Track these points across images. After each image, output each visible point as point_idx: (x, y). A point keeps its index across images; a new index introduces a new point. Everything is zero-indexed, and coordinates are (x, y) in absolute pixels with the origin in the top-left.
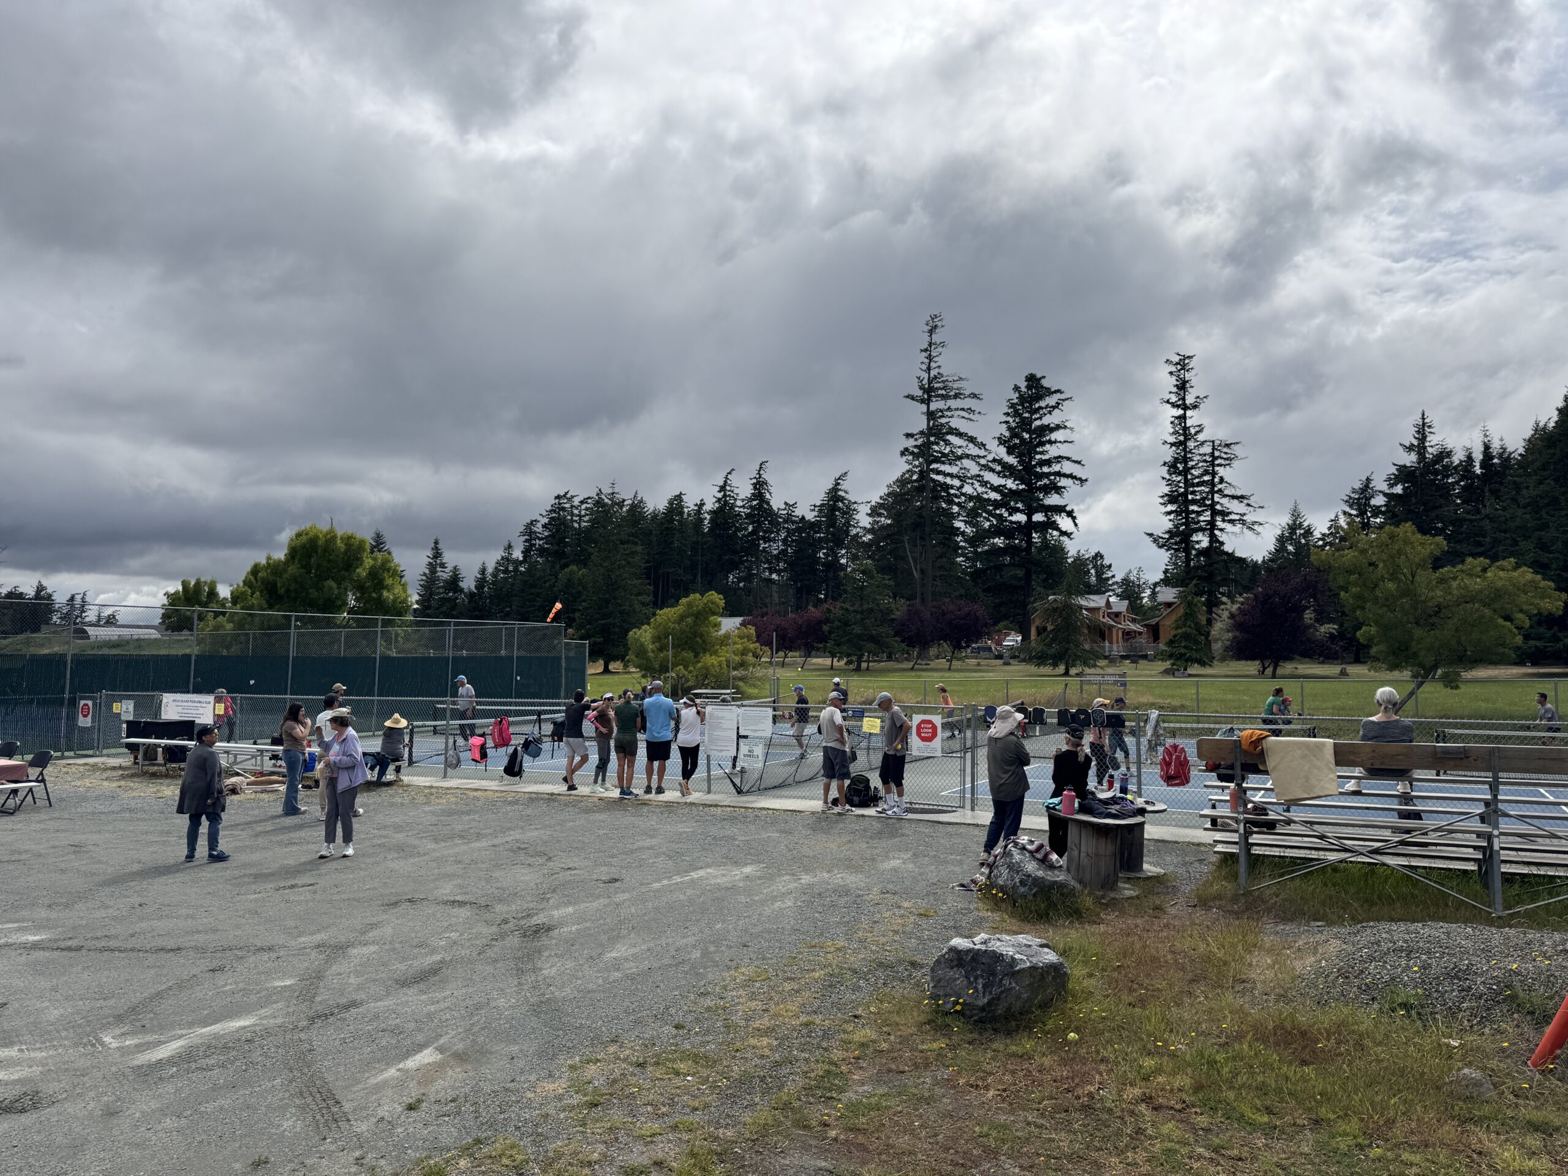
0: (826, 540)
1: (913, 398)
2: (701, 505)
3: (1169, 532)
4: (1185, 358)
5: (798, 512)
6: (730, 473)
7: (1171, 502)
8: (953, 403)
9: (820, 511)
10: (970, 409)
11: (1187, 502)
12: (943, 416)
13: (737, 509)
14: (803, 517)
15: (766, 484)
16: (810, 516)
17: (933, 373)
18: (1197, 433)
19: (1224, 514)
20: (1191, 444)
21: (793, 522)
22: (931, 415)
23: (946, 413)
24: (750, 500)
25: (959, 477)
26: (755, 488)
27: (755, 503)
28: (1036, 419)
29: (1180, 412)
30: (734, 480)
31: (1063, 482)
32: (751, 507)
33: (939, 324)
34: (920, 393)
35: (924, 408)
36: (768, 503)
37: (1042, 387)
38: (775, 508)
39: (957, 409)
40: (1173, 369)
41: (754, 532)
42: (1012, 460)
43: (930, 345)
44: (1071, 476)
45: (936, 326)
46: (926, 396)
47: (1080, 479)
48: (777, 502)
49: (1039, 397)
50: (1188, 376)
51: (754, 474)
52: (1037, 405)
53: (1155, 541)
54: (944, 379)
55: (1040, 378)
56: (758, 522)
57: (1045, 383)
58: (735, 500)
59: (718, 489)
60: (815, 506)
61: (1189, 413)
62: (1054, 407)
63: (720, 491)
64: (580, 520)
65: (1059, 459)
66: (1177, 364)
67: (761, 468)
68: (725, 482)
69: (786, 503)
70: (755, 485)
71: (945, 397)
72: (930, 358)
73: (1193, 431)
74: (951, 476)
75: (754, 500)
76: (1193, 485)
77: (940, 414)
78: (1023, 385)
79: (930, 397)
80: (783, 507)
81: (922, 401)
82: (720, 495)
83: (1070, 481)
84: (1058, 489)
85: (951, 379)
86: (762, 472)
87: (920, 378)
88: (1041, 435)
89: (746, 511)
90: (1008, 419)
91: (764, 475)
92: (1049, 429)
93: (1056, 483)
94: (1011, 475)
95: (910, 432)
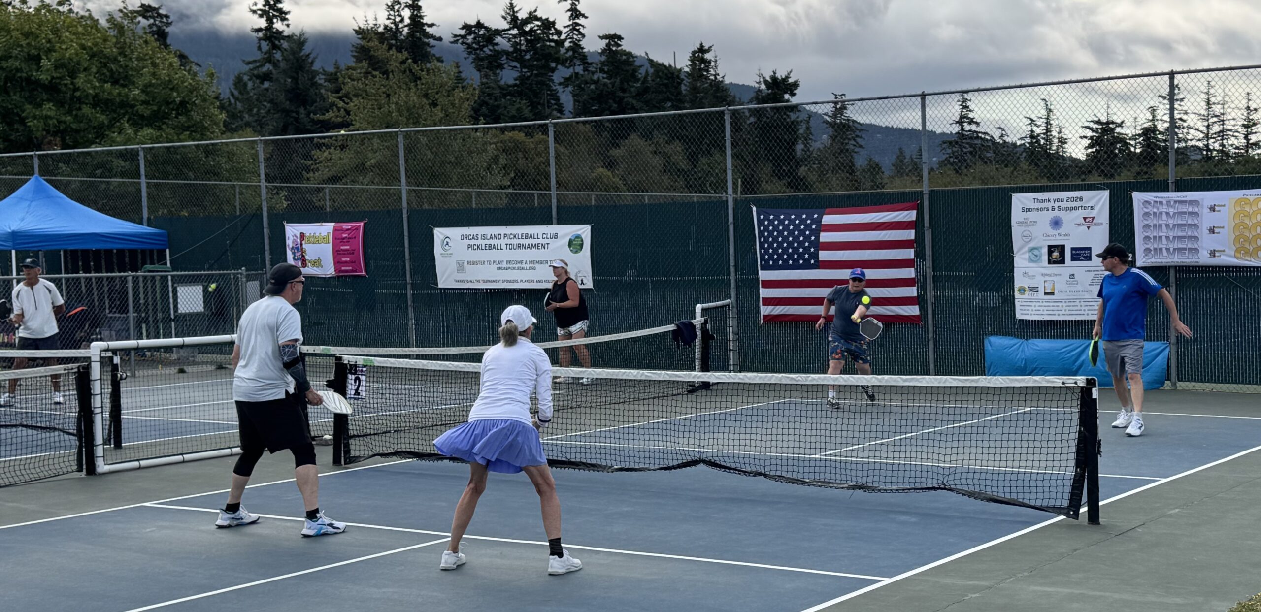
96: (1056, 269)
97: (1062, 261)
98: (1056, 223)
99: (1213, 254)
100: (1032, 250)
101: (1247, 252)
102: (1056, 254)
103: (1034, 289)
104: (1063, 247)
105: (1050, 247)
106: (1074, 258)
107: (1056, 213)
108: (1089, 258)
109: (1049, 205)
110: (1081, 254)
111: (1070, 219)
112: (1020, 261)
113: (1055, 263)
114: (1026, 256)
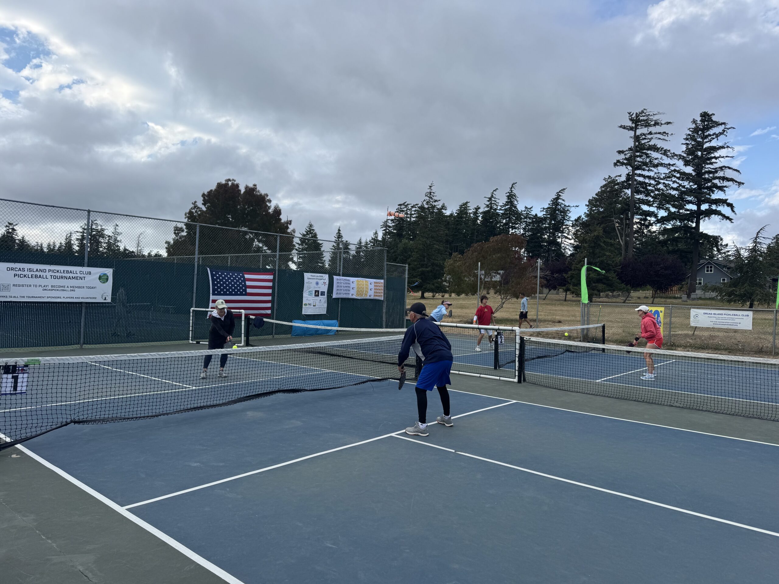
0: (549, 228)
1: (624, 127)
2: (477, 208)
5: (533, 213)
6: (495, 190)
8: (653, 129)
9: (547, 212)
10: (664, 132)
12: (645, 139)
13: (497, 211)
14: (536, 215)
15: (515, 196)
16: (540, 214)
21: (530, 218)
22: (637, 138)
23: (648, 136)
24: (505, 205)
25: (654, 179)
26: (508, 199)
27: (507, 207)
28: (707, 142)
30: (497, 195)
31: (726, 183)
32: (505, 209)
34: (630, 124)
35: (632, 133)
36: (515, 207)
37: (712, 120)
38: (520, 210)
39: (656, 133)
41: (506, 224)
42: (689, 170)
44: (732, 180)
46: (634, 125)
47: (739, 182)
48: (520, 207)
49: (708, 128)
51: (509, 190)
52: (707, 134)
54: (647, 114)
55: (711, 115)
56: (509, 217)
57: (714, 118)
58: (497, 206)
59: (488, 199)
60: (544, 209)
62: (721, 134)
63: (488, 201)
64: (411, 216)
65: (721, 168)
67: (512, 186)
68: (492, 195)
69: (526, 208)
70: (508, 196)
71: (648, 125)
74: (649, 177)
75: (507, 205)
77: (644, 137)
78: (699, 119)
79: (637, 125)
80: (524, 209)
81: (631, 129)
82: (488, 203)
83: (730, 183)
84: (721, 188)
85: (651, 114)
86: (513, 189)
87: (629, 113)
88: (709, 153)
89: (501, 212)
90: (688, 142)
91: (515, 191)
92: (715, 149)
93: (719, 185)
94: (687, 179)
95: (621, 150)
96: (317, 298)
97: (318, 296)
98: (317, 283)
99: (352, 295)
100: (309, 292)
101: (358, 295)
102: (317, 293)
103: (310, 304)
104: (318, 291)
105: (315, 291)
106: (321, 295)
107: (317, 280)
108: (324, 295)
109: (315, 278)
110: (323, 293)
111: (321, 282)
112: (305, 295)
113: (317, 296)
114: (308, 293)
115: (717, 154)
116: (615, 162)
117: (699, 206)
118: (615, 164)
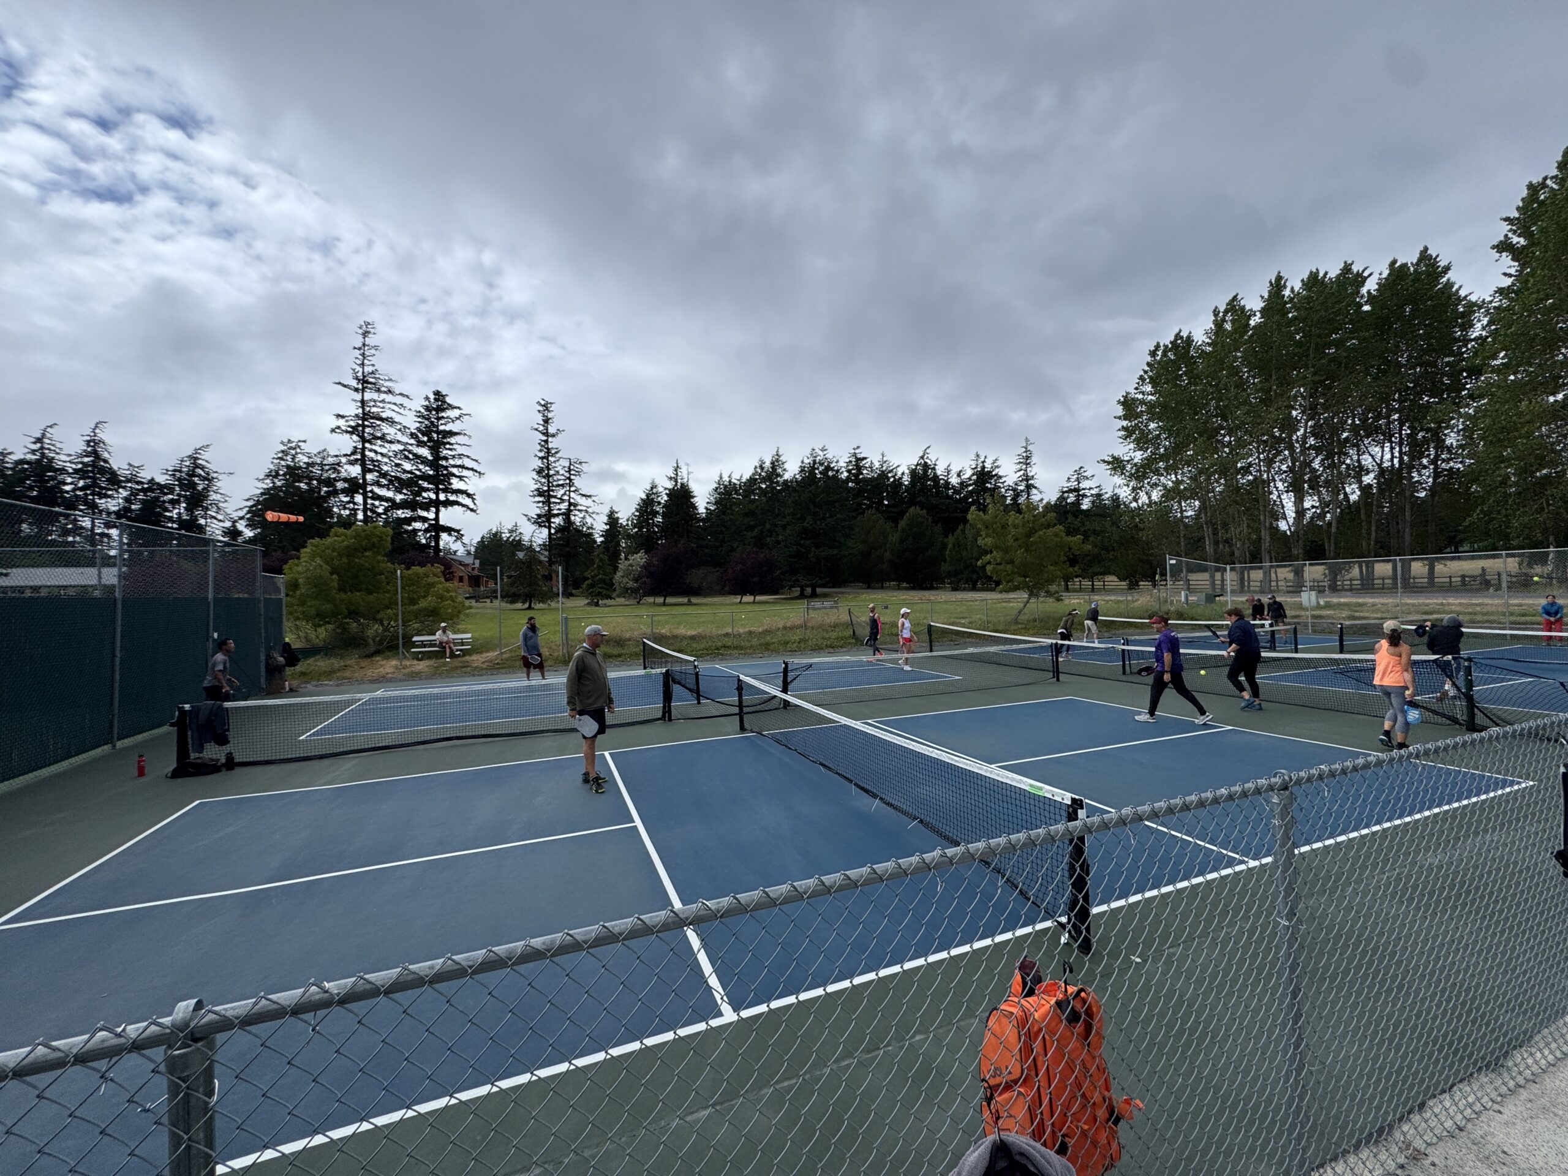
1: (344, 385)
2: (6, 453)
3: (537, 515)
4: (547, 403)
5: (145, 475)
6: (51, 427)
7: (540, 495)
8: (383, 396)
9: (174, 475)
10: (402, 405)
11: (550, 496)
12: (377, 407)
14: (153, 479)
15: (103, 443)
16: (161, 479)
17: (368, 369)
18: (556, 453)
19: (575, 505)
20: (551, 459)
21: (138, 482)
22: (363, 402)
23: (378, 404)
24: (82, 456)
26: (88, 445)
27: (86, 460)
28: (442, 424)
29: (545, 438)
31: (465, 473)
32: (85, 464)
33: (372, 330)
34: (354, 383)
35: (358, 397)
36: (106, 462)
37: (445, 402)
38: (115, 467)
39: (389, 403)
40: (541, 408)
42: (425, 452)
43: (364, 345)
44: (472, 469)
45: (369, 332)
46: (360, 386)
47: (480, 473)
48: (118, 463)
49: (443, 410)
50: (550, 415)
51: (89, 432)
52: (440, 415)
53: (529, 519)
54: (377, 376)
55: (445, 395)
56: (92, 478)
57: (448, 400)
58: (59, 454)
59: (34, 440)
60: (167, 470)
61: (550, 439)
62: (457, 418)
63: (34, 443)
65: (461, 456)
66: (544, 406)
67: (96, 427)
68: (43, 435)
69: (130, 465)
70: (87, 442)
71: (378, 391)
72: (363, 355)
73: (553, 452)
74: (382, 454)
75: (86, 456)
76: (553, 486)
77: (373, 403)
78: (432, 397)
79: (364, 387)
80: (127, 467)
81: (356, 390)
82: (34, 447)
83: (470, 473)
84: (461, 478)
85: (382, 377)
86: (97, 431)
87: (354, 370)
88: (444, 437)
89: (74, 466)
90: (420, 420)
91: (101, 435)
92: (452, 434)
93: (458, 474)
94: (422, 463)
95: (341, 414)
115: (452, 440)
116: (334, 427)
117: (437, 494)
118: (333, 431)
